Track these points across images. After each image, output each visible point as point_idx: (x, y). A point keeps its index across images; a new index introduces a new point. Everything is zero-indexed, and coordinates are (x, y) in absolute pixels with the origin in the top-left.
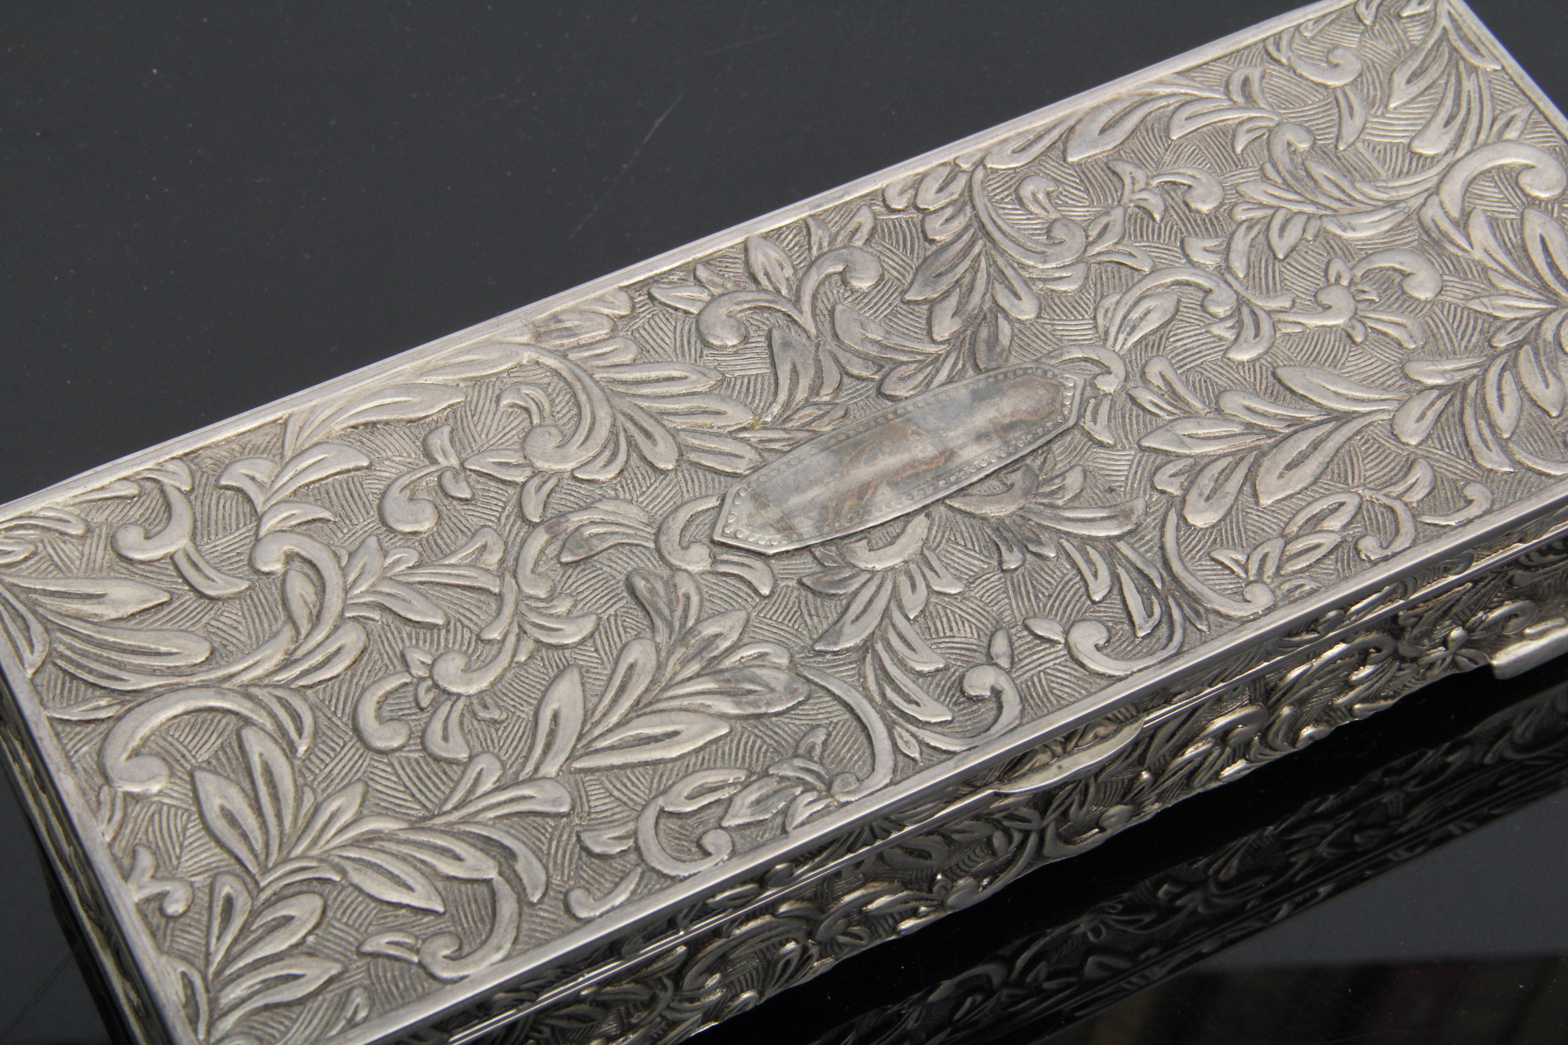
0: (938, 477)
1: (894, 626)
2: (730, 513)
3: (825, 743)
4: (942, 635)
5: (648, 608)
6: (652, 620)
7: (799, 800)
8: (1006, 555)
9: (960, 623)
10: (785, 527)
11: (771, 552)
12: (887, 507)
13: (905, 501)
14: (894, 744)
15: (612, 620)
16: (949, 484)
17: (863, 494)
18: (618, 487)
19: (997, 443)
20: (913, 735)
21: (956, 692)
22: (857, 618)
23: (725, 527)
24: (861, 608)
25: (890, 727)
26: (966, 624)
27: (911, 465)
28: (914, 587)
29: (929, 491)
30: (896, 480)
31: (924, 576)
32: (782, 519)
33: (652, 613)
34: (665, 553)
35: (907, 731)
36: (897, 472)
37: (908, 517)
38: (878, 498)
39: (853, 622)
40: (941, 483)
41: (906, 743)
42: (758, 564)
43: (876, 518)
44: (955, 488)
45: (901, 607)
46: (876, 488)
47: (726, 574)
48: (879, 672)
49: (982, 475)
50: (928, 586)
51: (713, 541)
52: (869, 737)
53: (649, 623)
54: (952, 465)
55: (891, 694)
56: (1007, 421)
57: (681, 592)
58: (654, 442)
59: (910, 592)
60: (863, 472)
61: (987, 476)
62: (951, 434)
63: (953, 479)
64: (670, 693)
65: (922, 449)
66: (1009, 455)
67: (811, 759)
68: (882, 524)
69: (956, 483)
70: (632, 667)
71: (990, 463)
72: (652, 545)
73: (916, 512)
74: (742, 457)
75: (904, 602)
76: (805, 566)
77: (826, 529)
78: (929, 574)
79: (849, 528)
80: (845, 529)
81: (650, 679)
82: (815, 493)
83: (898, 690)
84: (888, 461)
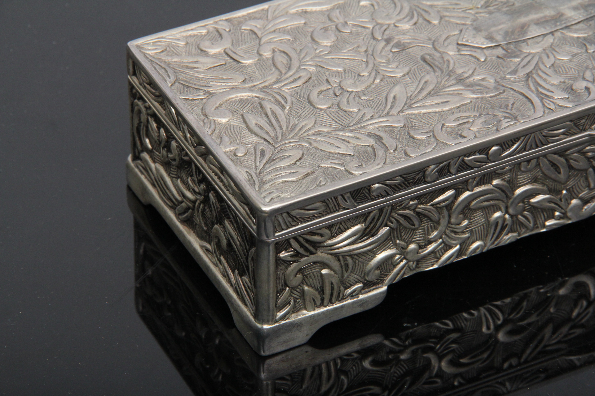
0: (557, 22)
1: (540, 69)
2: (465, 34)
3: (513, 105)
4: (562, 72)
5: (432, 64)
6: (433, 69)
7: (503, 121)
8: (588, 47)
9: (570, 69)
10: (490, 38)
11: (484, 46)
12: (534, 31)
13: (543, 30)
14: (543, 105)
15: (416, 70)
16: (561, 25)
17: (524, 28)
18: (415, 29)
19: (582, 11)
20: (551, 101)
21: (570, 90)
22: (524, 66)
23: (463, 38)
24: (525, 64)
25: (542, 100)
26: (573, 69)
27: (545, 17)
28: (548, 57)
29: (553, 26)
30: (538, 23)
31: (553, 54)
32: (488, 35)
33: (433, 66)
34: (437, 47)
35: (549, 100)
36: (538, 20)
37: (545, 35)
38: (531, 28)
39: (522, 68)
40: (558, 24)
41: (549, 104)
42: (479, 51)
43: (530, 35)
44: (564, 25)
45: (543, 63)
46: (529, 26)
47: (464, 55)
48: (535, 84)
49: (576, 21)
50: (555, 57)
51: (458, 44)
52: (532, 103)
53: (432, 70)
54: (562, 18)
55: (540, 90)
56: (586, 3)
57: (445, 59)
58: (430, 14)
59: (546, 58)
60: (523, 20)
61: (579, 22)
62: (561, 8)
63: (563, 22)
64: (444, 90)
65: (549, 13)
66: (588, 15)
67: (507, 109)
68: (533, 38)
69: (565, 23)
70: (426, 82)
71: (579, 18)
72: (431, 46)
73: (548, 34)
74: (468, 18)
75: (544, 61)
76: (500, 52)
77: (508, 39)
78: (554, 53)
79: (518, 38)
80: (516, 39)
81: (434, 86)
82: (502, 26)
83: (544, 88)
84: (533, 16)
